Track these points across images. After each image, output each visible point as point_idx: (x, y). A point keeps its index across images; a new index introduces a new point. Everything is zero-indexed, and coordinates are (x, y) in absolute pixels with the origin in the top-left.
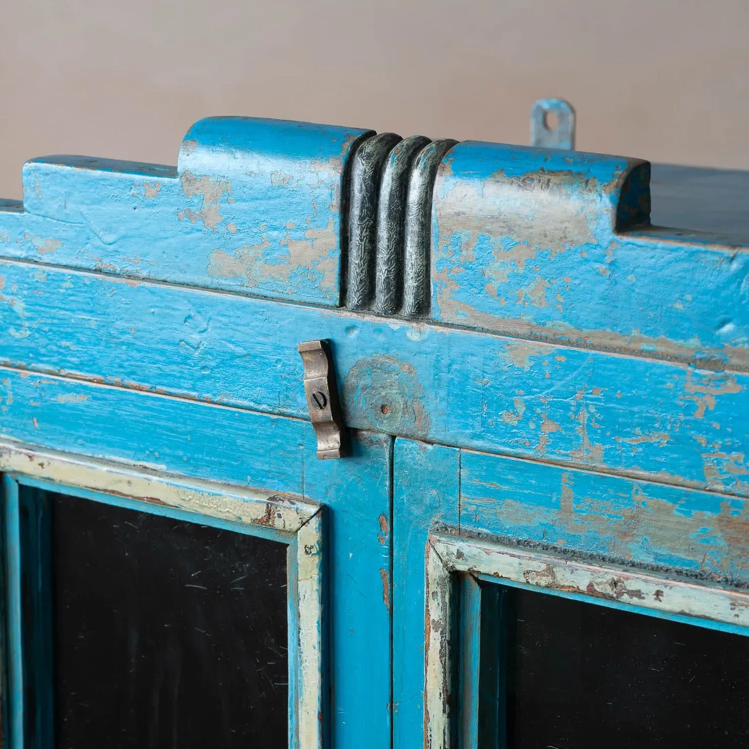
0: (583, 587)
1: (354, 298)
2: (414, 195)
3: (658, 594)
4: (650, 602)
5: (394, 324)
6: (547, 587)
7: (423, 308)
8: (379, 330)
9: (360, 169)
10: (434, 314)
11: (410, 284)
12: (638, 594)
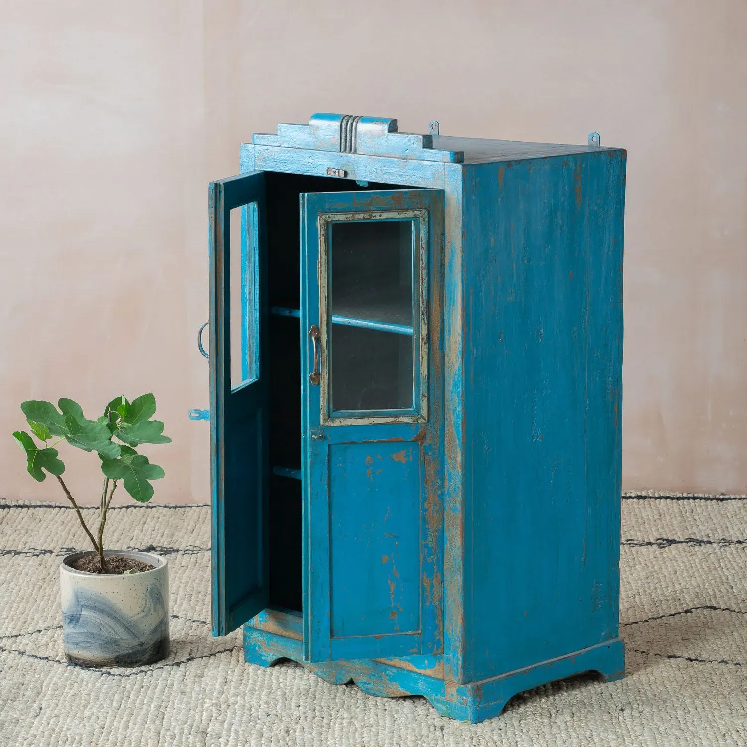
0: (362, 218)
1: (342, 150)
2: (353, 127)
3: (380, 215)
4: (379, 217)
5: (350, 155)
6: (352, 220)
7: (355, 151)
8: (347, 157)
9: (344, 122)
10: (357, 152)
11: (353, 146)
12: (376, 216)
